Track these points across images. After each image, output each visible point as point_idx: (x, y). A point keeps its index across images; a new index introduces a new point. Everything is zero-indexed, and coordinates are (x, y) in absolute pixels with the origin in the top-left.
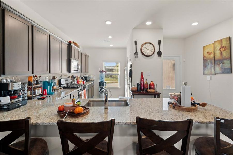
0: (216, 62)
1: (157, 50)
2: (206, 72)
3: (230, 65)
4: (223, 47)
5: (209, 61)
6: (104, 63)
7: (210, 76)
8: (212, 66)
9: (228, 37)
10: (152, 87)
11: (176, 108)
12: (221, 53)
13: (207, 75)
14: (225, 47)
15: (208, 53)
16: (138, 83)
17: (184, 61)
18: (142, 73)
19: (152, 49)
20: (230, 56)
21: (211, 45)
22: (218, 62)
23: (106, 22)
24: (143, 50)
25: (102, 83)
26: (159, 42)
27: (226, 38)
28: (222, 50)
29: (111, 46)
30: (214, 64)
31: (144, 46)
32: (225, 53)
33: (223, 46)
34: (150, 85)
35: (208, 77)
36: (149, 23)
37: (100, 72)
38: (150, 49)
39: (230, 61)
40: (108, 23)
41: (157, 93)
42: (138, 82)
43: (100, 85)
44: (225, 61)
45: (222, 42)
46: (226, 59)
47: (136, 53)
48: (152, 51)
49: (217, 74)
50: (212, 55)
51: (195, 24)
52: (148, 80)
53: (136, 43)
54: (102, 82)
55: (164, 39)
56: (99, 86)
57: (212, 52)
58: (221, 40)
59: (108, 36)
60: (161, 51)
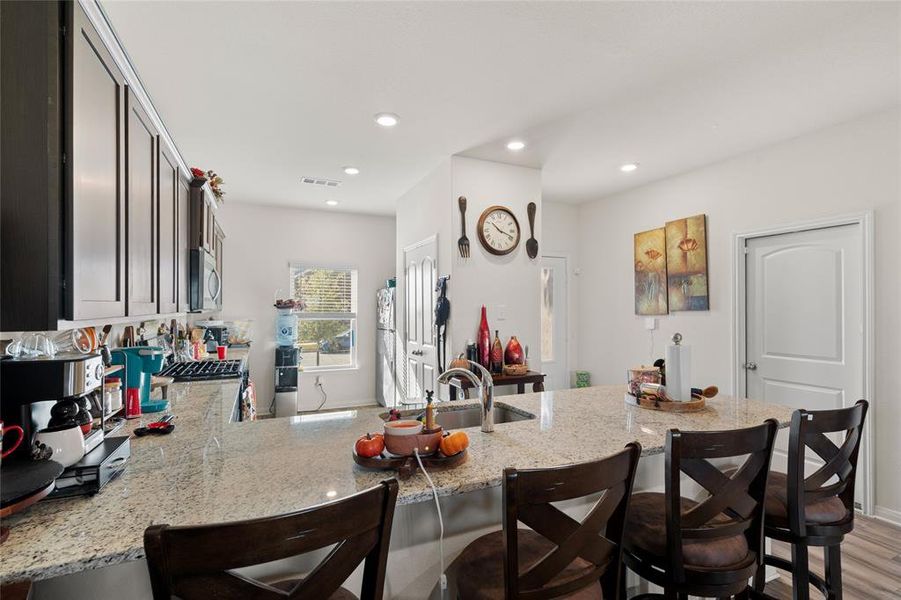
0: (671, 281)
1: (525, 236)
2: (644, 306)
3: (705, 287)
4: (690, 240)
5: (650, 275)
6: (292, 269)
7: (656, 317)
8: (659, 291)
9: (700, 216)
10: (517, 356)
11: (662, 408)
12: (685, 256)
13: (646, 315)
14: (694, 242)
15: (647, 253)
16: (469, 346)
17: (577, 274)
18: (484, 310)
19: (512, 231)
20: (705, 265)
21: (657, 232)
22: (677, 280)
23: (377, 115)
24: (487, 230)
25: (288, 353)
26: (532, 208)
27: (697, 218)
28: (685, 247)
29: (332, 203)
30: (664, 285)
31: (489, 219)
32: (693, 258)
33: (689, 237)
34: (507, 351)
35: (649, 322)
36: (516, 146)
37: (279, 305)
38: (507, 230)
39: (705, 278)
40: (387, 121)
41: (531, 374)
42: (471, 343)
43: (278, 362)
44: (694, 279)
45: (686, 226)
46: (696, 273)
47: (463, 242)
48: (511, 238)
49: (673, 311)
50: (660, 260)
51: (629, 168)
52: (503, 332)
53: (463, 204)
54: (285, 347)
55: (542, 201)
56: (277, 365)
57: (662, 252)
58: (685, 221)
59: (345, 168)
60: (535, 238)
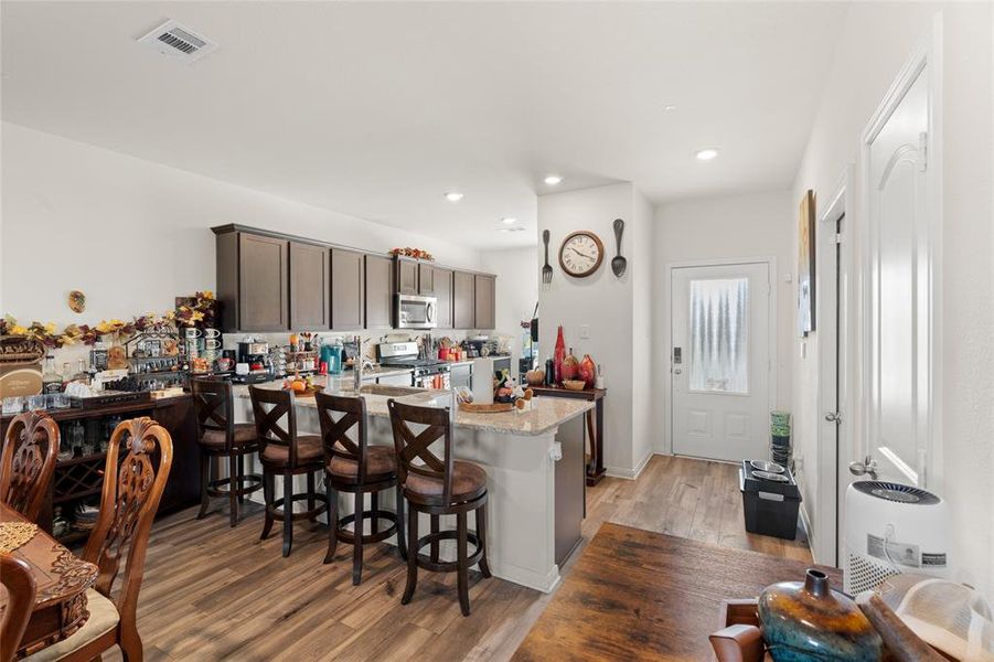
1: (610, 254)
4: (805, 229)
7: (804, 341)
14: (806, 232)
16: (548, 360)
18: (560, 330)
19: (593, 252)
24: (566, 257)
26: (619, 227)
28: (805, 239)
31: (570, 245)
33: (805, 225)
35: (802, 347)
36: (553, 180)
38: (588, 253)
42: (548, 358)
47: (547, 268)
48: (592, 259)
51: (707, 155)
52: (578, 349)
53: (546, 236)
60: (623, 254)
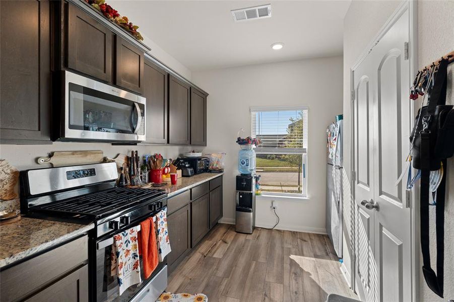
6: (253, 113)
25: (246, 179)
37: (241, 141)
43: (239, 187)
54: (245, 175)
56: (237, 189)
